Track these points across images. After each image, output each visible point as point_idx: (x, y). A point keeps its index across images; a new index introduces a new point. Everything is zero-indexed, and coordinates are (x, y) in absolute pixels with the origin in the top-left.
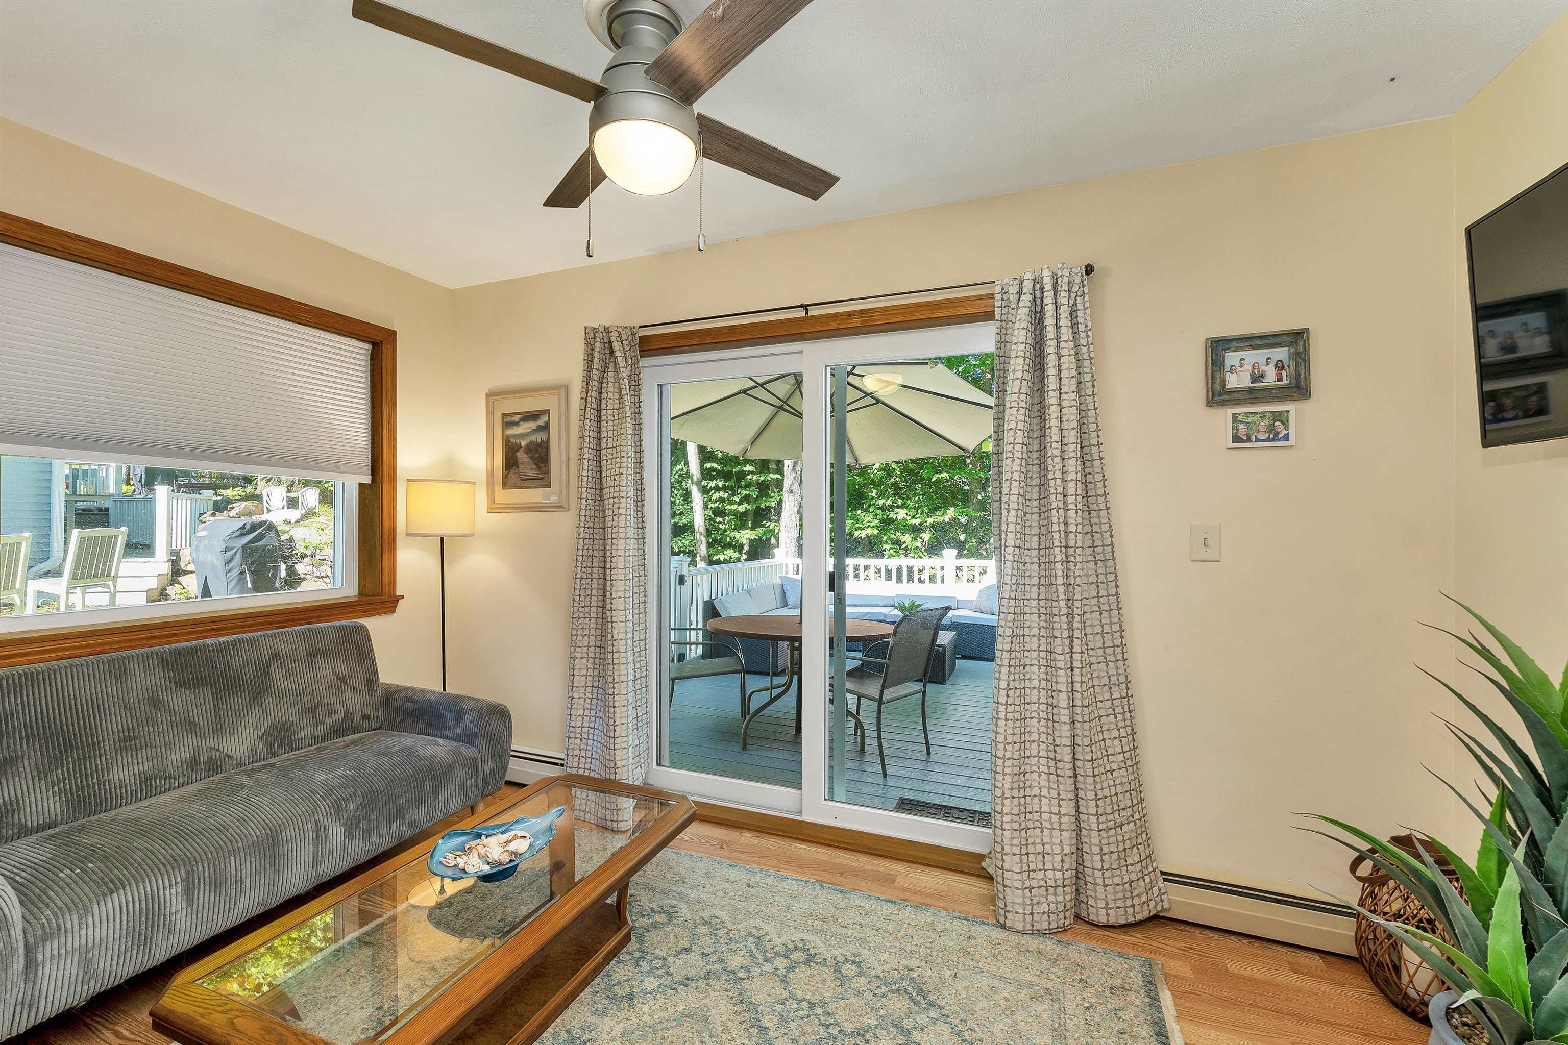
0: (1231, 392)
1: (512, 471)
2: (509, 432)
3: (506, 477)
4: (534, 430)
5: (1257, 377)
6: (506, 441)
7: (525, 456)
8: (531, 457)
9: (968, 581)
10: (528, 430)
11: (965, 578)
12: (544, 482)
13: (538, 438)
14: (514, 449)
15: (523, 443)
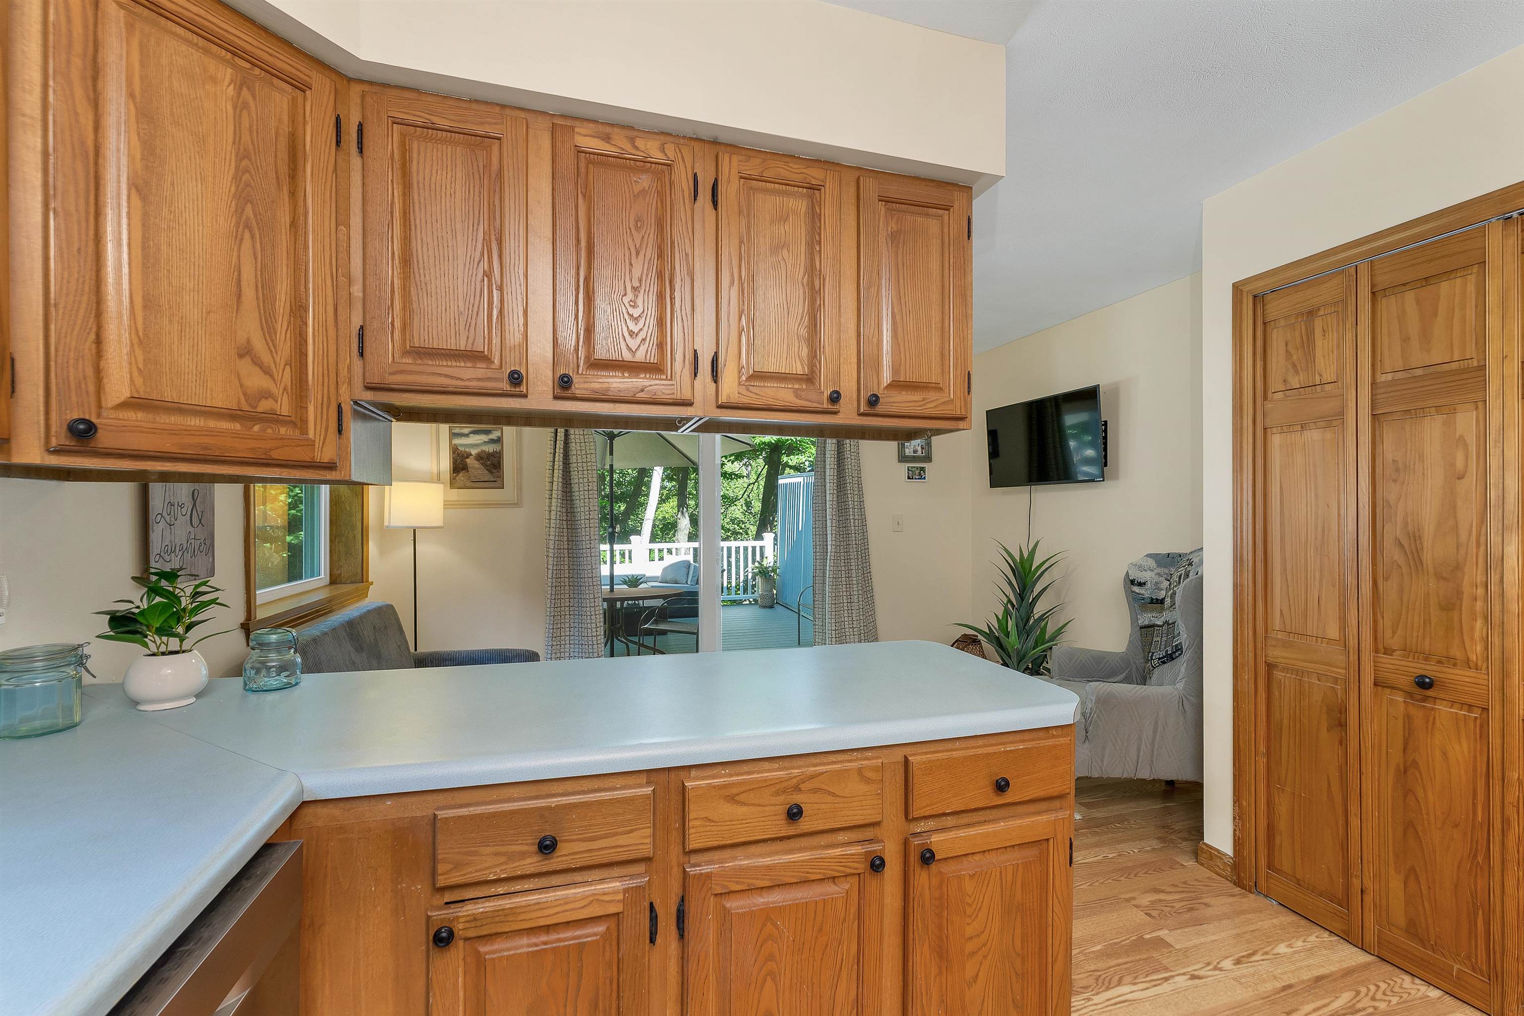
0: (907, 457)
1: (461, 474)
2: (457, 441)
3: (454, 479)
4: (485, 442)
5: (915, 451)
6: (454, 450)
7: (476, 462)
8: (482, 464)
9: (659, 560)
10: (479, 442)
11: (657, 558)
12: (496, 484)
13: (490, 448)
14: (463, 456)
15: (474, 452)
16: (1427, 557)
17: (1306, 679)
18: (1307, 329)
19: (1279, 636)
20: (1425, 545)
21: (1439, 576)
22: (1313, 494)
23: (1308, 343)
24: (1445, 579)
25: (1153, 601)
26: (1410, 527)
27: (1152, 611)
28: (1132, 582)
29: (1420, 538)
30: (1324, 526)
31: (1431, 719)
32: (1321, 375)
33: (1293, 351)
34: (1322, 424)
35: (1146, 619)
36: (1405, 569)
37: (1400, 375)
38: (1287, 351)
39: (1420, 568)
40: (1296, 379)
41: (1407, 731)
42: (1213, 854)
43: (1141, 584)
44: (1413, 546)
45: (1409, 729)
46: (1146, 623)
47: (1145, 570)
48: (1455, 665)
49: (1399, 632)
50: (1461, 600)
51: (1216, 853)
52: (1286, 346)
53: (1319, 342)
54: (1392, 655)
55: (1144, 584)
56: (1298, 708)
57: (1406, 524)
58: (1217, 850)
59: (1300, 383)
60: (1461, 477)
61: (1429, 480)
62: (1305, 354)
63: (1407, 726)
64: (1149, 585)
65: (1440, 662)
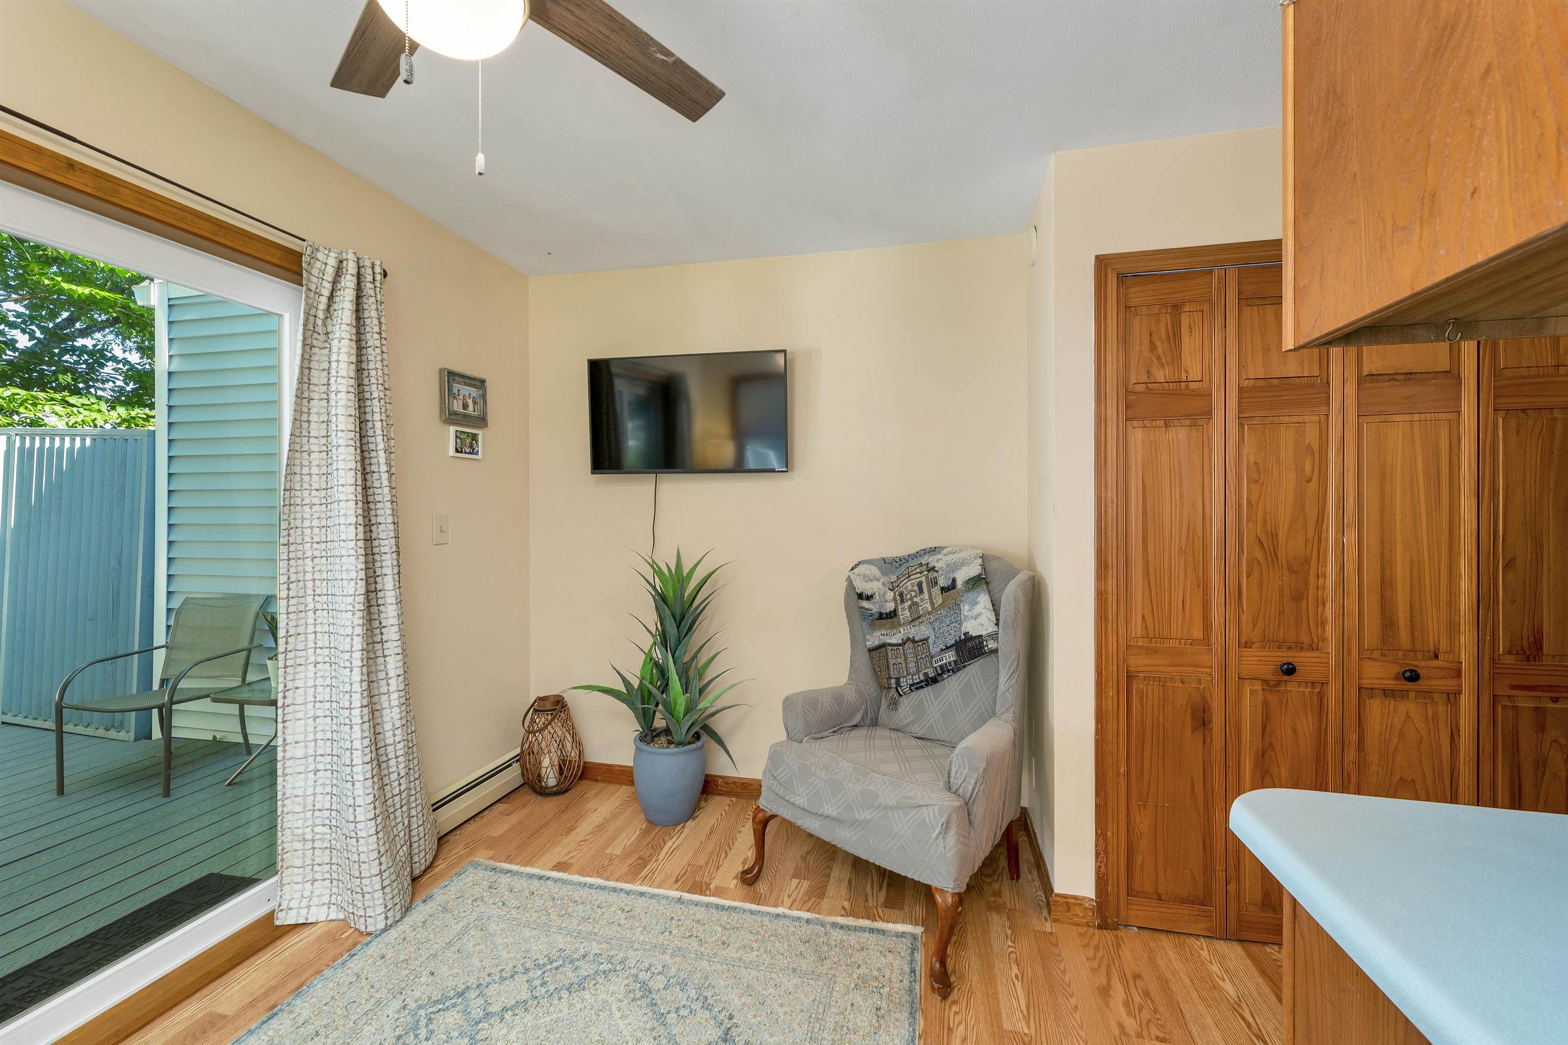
5: (466, 406)
16: (1281, 554)
17: (1170, 684)
18: (1173, 322)
19: (1140, 644)
20: (1280, 542)
21: (1291, 571)
22: (1178, 492)
23: (1175, 336)
24: (1295, 572)
25: (881, 616)
26: (1269, 527)
27: (880, 628)
28: (860, 596)
29: (1276, 535)
30: (1189, 525)
31: (1285, 700)
32: (1187, 372)
33: (1158, 343)
34: (1187, 422)
35: (875, 639)
36: (1264, 566)
37: (1259, 383)
38: (1151, 342)
39: (1276, 564)
40: (1161, 373)
41: (1265, 719)
42: (1070, 902)
43: (869, 598)
44: (1270, 544)
45: (1267, 715)
46: (877, 643)
47: (871, 580)
48: (1302, 649)
49: (1260, 624)
50: (1308, 589)
51: (1074, 901)
52: (1151, 335)
53: (1185, 339)
54: (1251, 648)
55: (872, 596)
56: (1161, 716)
57: (1265, 523)
58: (1075, 897)
59: (1165, 377)
60: (1309, 481)
61: (1284, 482)
62: (1171, 348)
63: (1265, 713)
64: (877, 596)
65: (1290, 648)
